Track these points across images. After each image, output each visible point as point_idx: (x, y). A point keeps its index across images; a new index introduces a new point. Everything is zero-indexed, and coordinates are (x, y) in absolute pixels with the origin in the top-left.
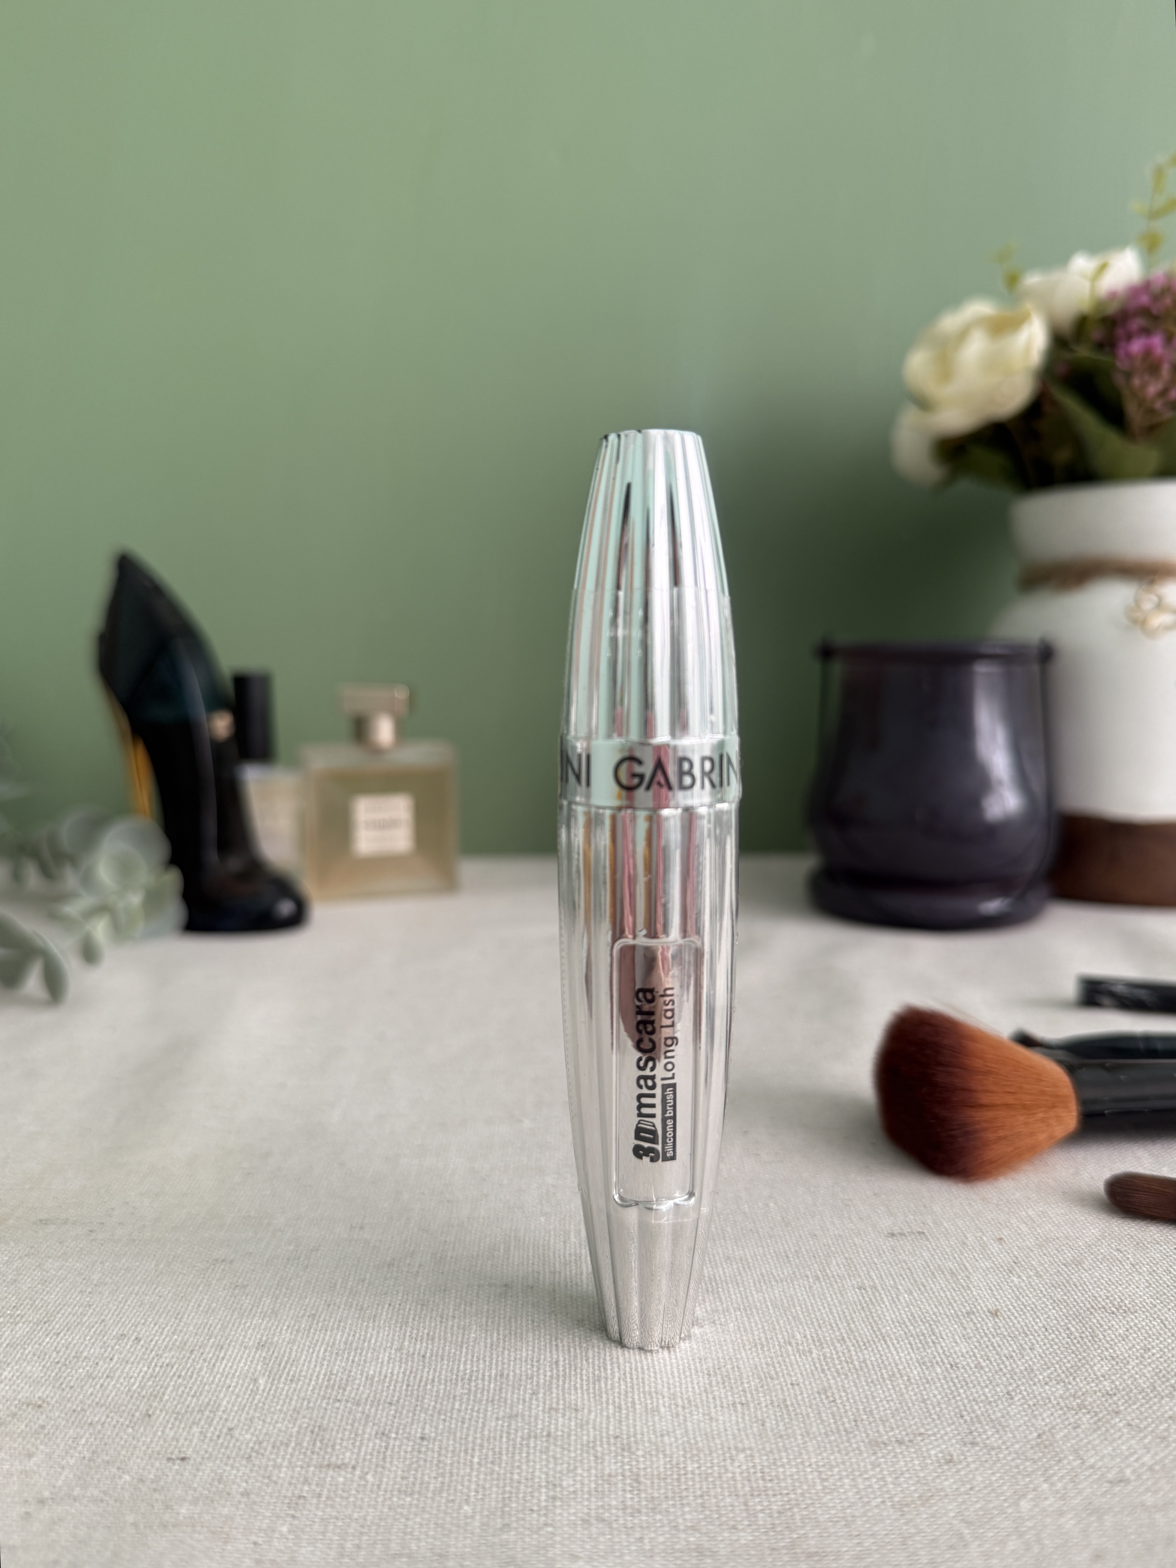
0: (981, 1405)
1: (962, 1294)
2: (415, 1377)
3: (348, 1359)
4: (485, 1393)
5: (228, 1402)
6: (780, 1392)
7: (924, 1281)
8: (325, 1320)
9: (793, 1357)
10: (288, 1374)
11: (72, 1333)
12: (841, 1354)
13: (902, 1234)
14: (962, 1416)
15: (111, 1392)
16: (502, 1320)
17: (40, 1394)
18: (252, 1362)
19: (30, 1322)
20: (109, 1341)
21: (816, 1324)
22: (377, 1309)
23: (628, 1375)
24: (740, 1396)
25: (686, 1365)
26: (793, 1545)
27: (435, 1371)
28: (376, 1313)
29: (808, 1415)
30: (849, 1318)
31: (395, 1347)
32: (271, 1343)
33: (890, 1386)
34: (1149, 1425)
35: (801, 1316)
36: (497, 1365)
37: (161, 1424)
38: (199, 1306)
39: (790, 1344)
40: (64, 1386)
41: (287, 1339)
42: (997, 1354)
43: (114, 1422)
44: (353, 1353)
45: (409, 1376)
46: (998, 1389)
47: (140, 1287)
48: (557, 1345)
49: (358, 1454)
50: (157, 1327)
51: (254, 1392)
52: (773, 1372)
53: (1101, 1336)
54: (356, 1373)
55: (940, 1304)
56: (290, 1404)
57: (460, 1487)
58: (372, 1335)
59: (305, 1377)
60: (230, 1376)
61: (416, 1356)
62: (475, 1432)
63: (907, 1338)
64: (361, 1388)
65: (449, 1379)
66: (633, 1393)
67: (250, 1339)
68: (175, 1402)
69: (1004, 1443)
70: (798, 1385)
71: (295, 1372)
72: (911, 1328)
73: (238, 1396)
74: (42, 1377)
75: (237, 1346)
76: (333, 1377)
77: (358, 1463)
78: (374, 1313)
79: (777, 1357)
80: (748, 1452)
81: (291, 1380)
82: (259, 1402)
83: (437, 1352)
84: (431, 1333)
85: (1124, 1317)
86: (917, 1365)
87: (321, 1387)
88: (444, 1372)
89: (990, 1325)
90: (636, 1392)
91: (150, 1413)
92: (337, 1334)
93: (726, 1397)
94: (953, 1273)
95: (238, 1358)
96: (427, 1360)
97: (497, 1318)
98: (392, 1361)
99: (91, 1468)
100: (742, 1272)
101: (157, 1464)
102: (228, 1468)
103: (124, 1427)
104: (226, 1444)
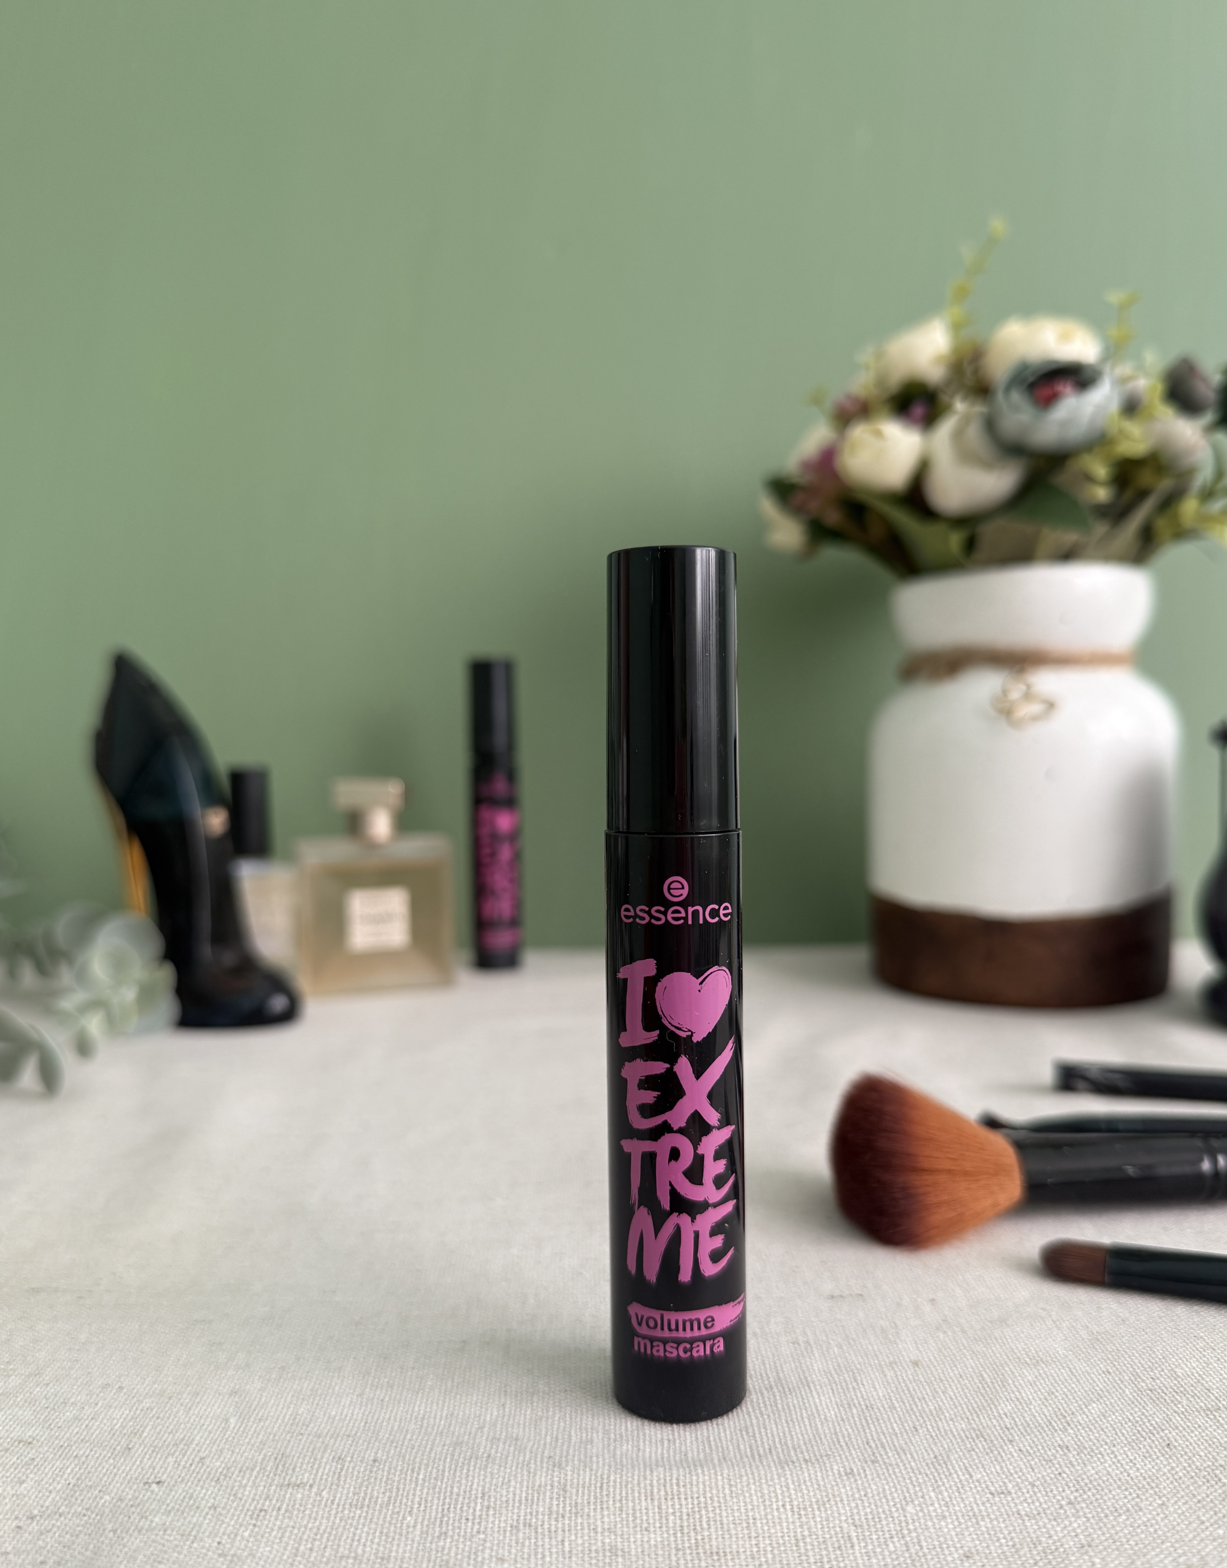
0: (886, 1435)
1: (888, 1347)
2: (373, 1417)
3: (313, 1403)
4: (435, 1428)
5: (201, 1438)
8: (294, 1371)
10: (257, 1415)
13: (841, 1297)
15: (95, 1431)
16: (457, 1371)
17: (30, 1434)
18: (225, 1406)
19: (22, 1375)
20: (95, 1390)
22: (343, 1362)
27: (391, 1412)
28: (342, 1365)
32: (244, 1391)
36: (449, 1407)
37: (139, 1455)
38: (179, 1360)
40: (52, 1426)
41: (258, 1387)
42: (912, 1396)
43: (97, 1455)
44: (318, 1398)
45: (368, 1415)
46: (906, 1425)
47: (125, 1345)
48: (505, 1391)
49: (316, 1475)
50: (138, 1378)
51: (225, 1429)
53: (1010, 1381)
55: (866, 1355)
60: (204, 1417)
62: (423, 1455)
64: (323, 1425)
65: (404, 1417)
68: (153, 1438)
71: (263, 1414)
72: (836, 1377)
73: (210, 1432)
74: (32, 1420)
76: (299, 1416)
77: (315, 1482)
78: (339, 1365)
81: (260, 1419)
82: (229, 1437)
83: (395, 1396)
87: (286, 1425)
88: (400, 1412)
89: (909, 1372)
91: (130, 1447)
92: (304, 1382)
94: (882, 1329)
95: (212, 1403)
99: (75, 1492)
101: (135, 1487)
102: (198, 1488)
103: (106, 1458)
104: (197, 1470)
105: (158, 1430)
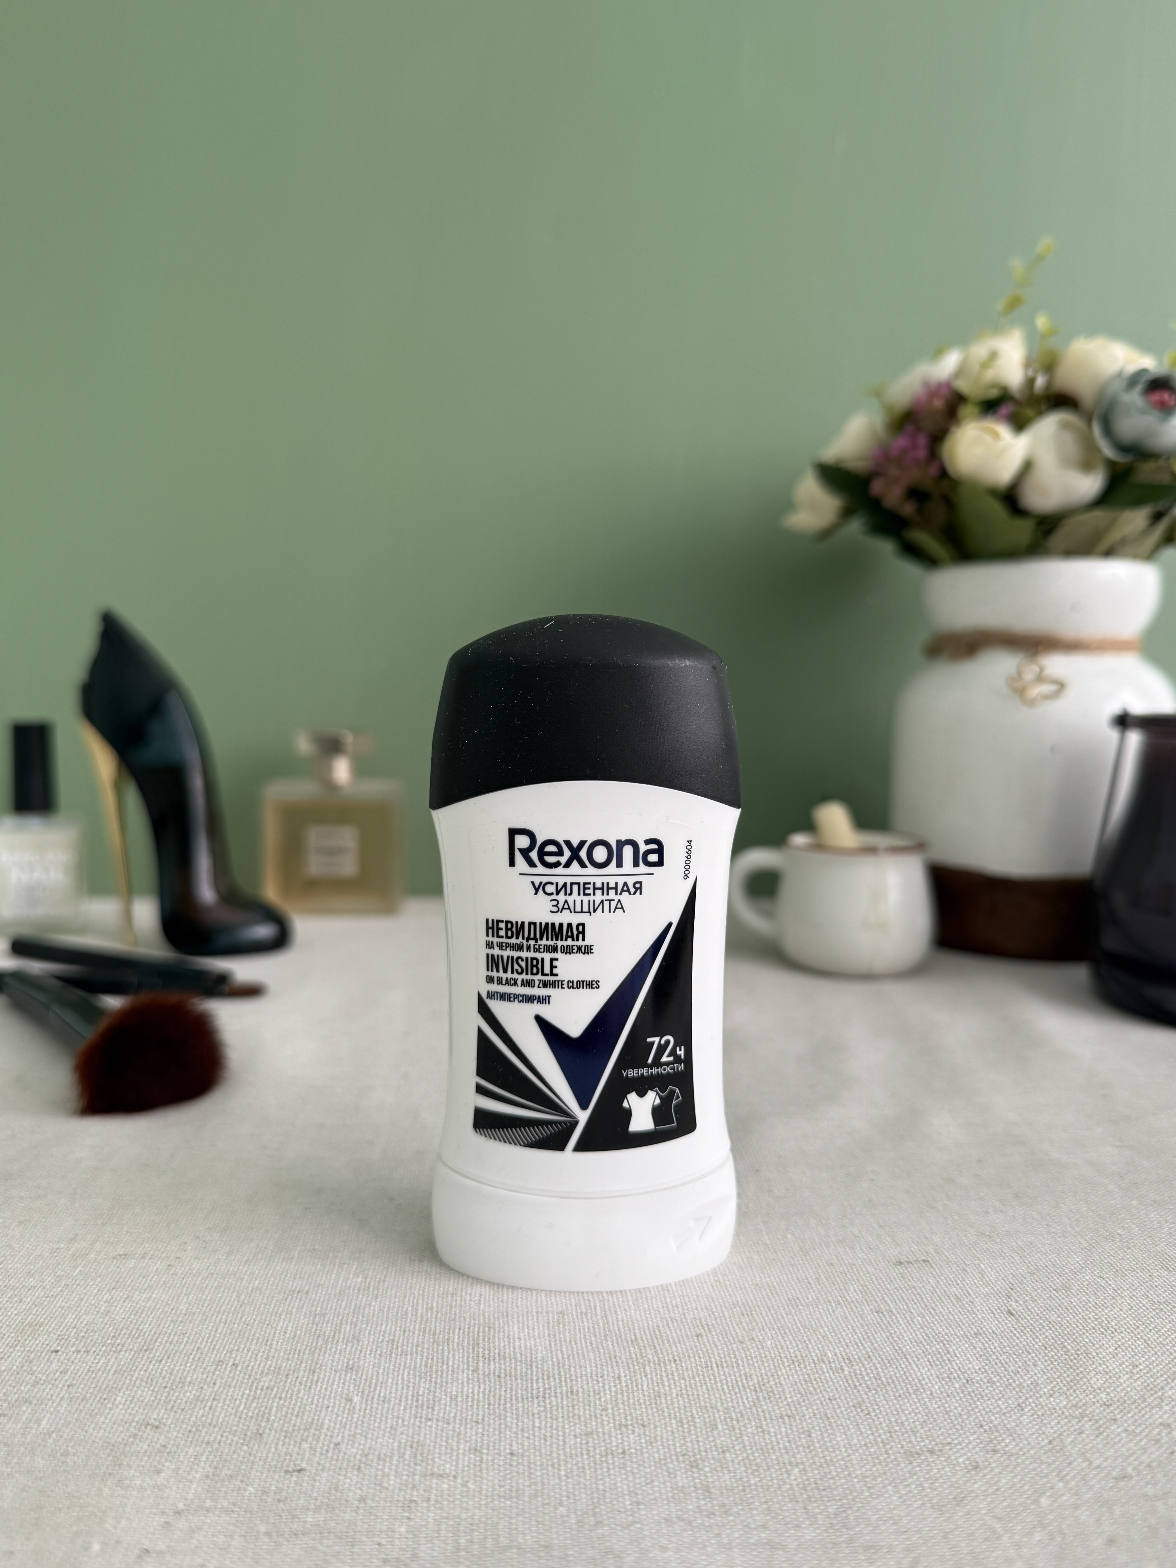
2: (494, 1396)
3: (431, 1381)
4: (560, 1410)
5: (330, 1421)
6: (820, 1406)
8: (403, 1345)
9: (827, 1375)
10: (379, 1396)
12: (869, 1371)
13: (909, 1262)
14: (982, 1426)
15: (220, 1413)
17: (155, 1416)
18: (344, 1383)
19: (131, 1350)
20: (209, 1368)
21: (843, 1343)
24: (786, 1410)
25: (734, 1382)
26: (851, 1540)
27: (511, 1389)
29: (848, 1426)
30: (871, 1338)
31: (471, 1368)
34: (1143, 1430)
37: (272, 1441)
39: (823, 1362)
40: (175, 1408)
41: (372, 1363)
43: (229, 1441)
44: (434, 1376)
45: (489, 1395)
47: (227, 1317)
49: (457, 1465)
50: (250, 1354)
51: (352, 1411)
52: (811, 1389)
55: (950, 1326)
56: (386, 1421)
57: (552, 1494)
58: (448, 1358)
61: (492, 1376)
66: (691, 1407)
67: (338, 1363)
68: (282, 1422)
69: (1020, 1449)
70: (835, 1399)
71: (385, 1394)
72: (928, 1347)
73: (338, 1415)
74: (153, 1401)
75: (328, 1370)
76: (421, 1398)
77: (457, 1473)
79: (814, 1374)
81: (383, 1401)
82: (358, 1420)
83: (510, 1372)
85: (1112, 1338)
86: (937, 1380)
87: (411, 1408)
88: (519, 1391)
89: (996, 1345)
90: (694, 1407)
91: (261, 1431)
92: (416, 1358)
93: (774, 1410)
94: (958, 1298)
95: (331, 1381)
96: (503, 1380)
98: (471, 1381)
101: (276, 1476)
102: (342, 1478)
103: (239, 1445)
104: (335, 1457)
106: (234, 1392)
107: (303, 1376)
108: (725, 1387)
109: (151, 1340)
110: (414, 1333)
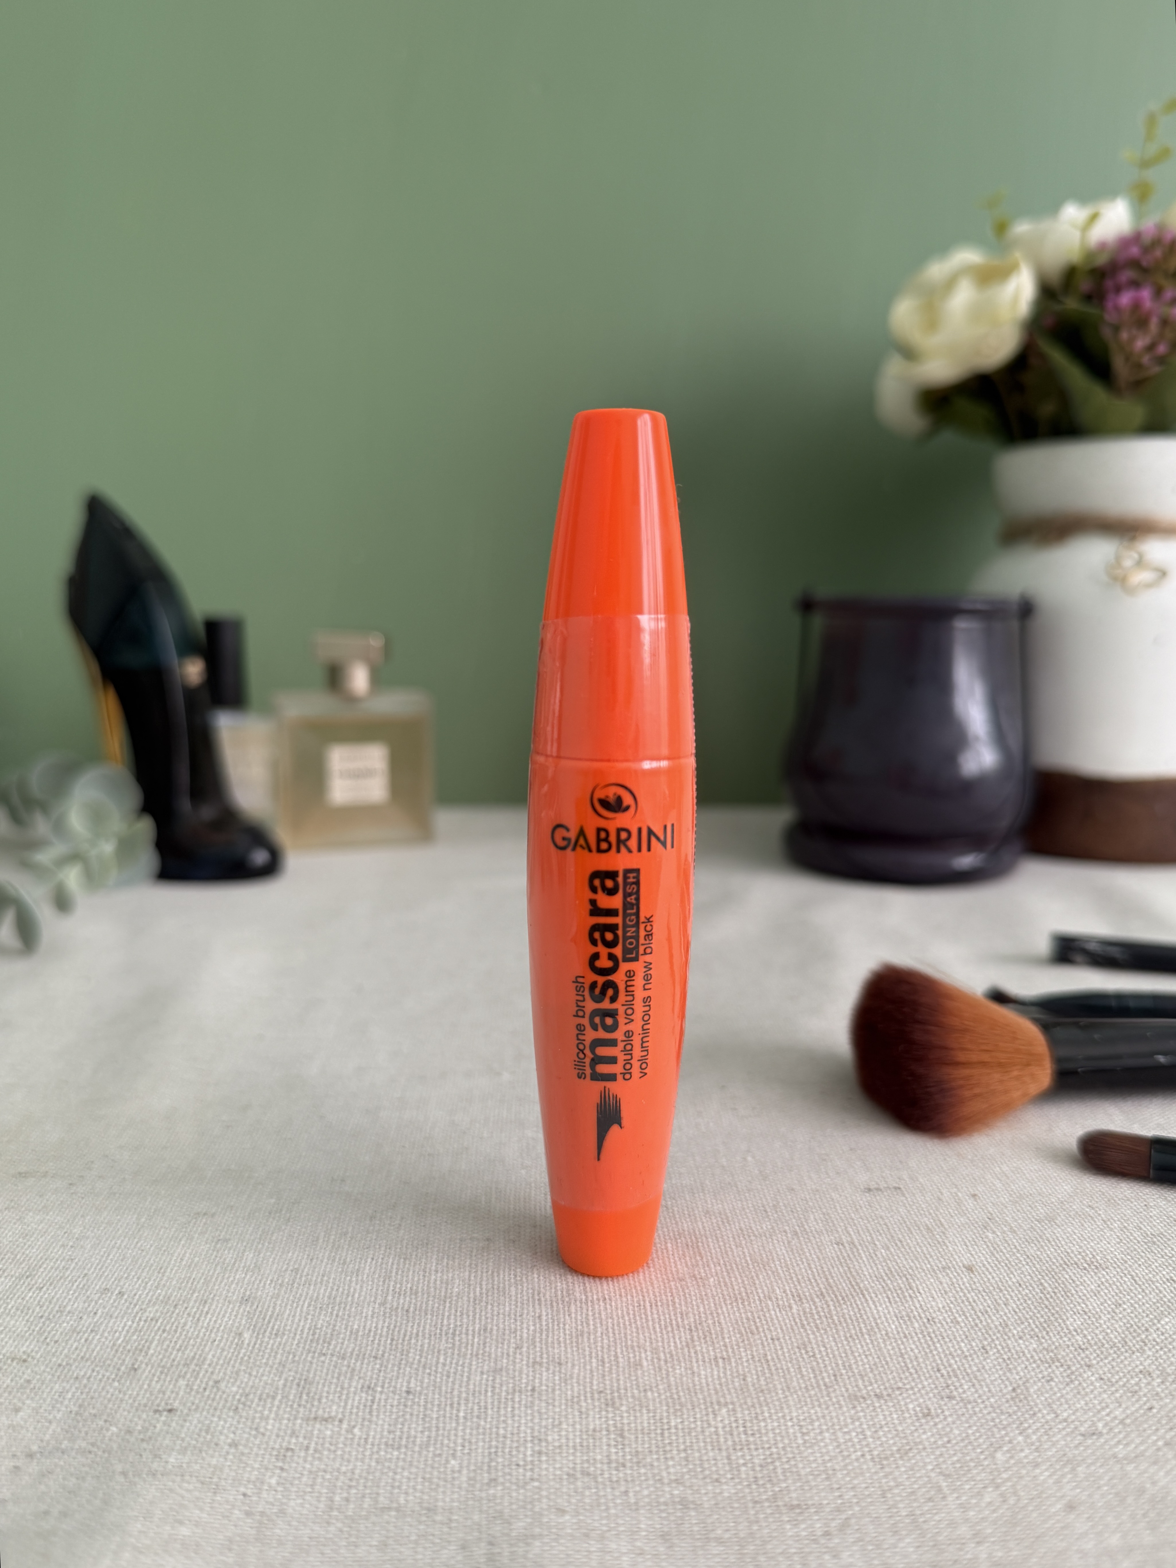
0: (957, 1359)
1: (938, 1249)
2: (399, 1332)
3: (332, 1313)
4: (469, 1347)
5: (213, 1356)
6: (760, 1347)
7: (900, 1236)
8: (308, 1275)
9: (773, 1313)
10: (273, 1328)
11: (55, 1288)
12: (820, 1309)
13: (878, 1189)
14: (939, 1370)
15: (96, 1346)
16: (485, 1274)
17: (24, 1349)
18: (236, 1316)
19: (12, 1276)
20: (93, 1295)
21: (795, 1279)
22: (360, 1263)
23: (610, 1330)
24: (722, 1351)
25: (668, 1320)
26: (775, 1497)
27: (419, 1325)
28: (359, 1267)
29: (788, 1369)
30: (827, 1273)
31: (378, 1301)
32: (255, 1298)
33: (868, 1341)
34: (1120, 1379)
35: (780, 1272)
36: (480, 1319)
37: (147, 1377)
38: (182, 1260)
39: (770, 1299)
40: (48, 1340)
41: (271, 1294)
42: (973, 1309)
43: (100, 1376)
44: (337, 1308)
45: (393, 1331)
46: (974, 1344)
47: (122, 1241)
48: (539, 1300)
49: (345, 1407)
50: (140, 1281)
51: (240, 1346)
52: (753, 1327)
53: (1074, 1292)
54: (340, 1327)
55: (917, 1259)
56: (275, 1357)
57: (446, 1442)
58: (355, 1289)
59: (290, 1331)
60: (215, 1330)
61: (399, 1310)
62: (460, 1386)
63: (885, 1292)
64: (346, 1342)
65: (433, 1334)
66: (616, 1347)
67: (234, 1293)
68: (161, 1357)
69: (980, 1397)
70: (778, 1339)
71: (280, 1326)
72: (889, 1282)
73: (223, 1350)
74: (26, 1332)
75: (221, 1301)
76: (318, 1331)
77: (344, 1416)
78: (357, 1267)
79: (758, 1311)
80: (731, 1407)
81: (276, 1334)
82: (245, 1355)
83: (421, 1306)
84: (415, 1288)
85: (1096, 1273)
86: (895, 1319)
87: (306, 1341)
88: (428, 1327)
89: (965, 1280)
91: (136, 1366)
92: (320, 1288)
93: (708, 1351)
94: (928, 1229)
95: (222, 1313)
96: (411, 1315)
97: (479, 1273)
98: (376, 1315)
99: (78, 1422)
100: (722, 1226)
101: (144, 1416)
102: (215, 1419)
103: (110, 1381)
104: (212, 1396)
105: (165, 1347)
106: (115, 1323)
107: (193, 1307)
108: (657, 1326)
109: (36, 1265)
110: (322, 1261)
